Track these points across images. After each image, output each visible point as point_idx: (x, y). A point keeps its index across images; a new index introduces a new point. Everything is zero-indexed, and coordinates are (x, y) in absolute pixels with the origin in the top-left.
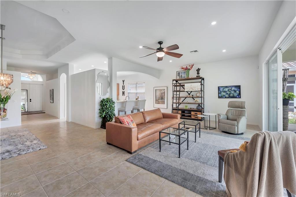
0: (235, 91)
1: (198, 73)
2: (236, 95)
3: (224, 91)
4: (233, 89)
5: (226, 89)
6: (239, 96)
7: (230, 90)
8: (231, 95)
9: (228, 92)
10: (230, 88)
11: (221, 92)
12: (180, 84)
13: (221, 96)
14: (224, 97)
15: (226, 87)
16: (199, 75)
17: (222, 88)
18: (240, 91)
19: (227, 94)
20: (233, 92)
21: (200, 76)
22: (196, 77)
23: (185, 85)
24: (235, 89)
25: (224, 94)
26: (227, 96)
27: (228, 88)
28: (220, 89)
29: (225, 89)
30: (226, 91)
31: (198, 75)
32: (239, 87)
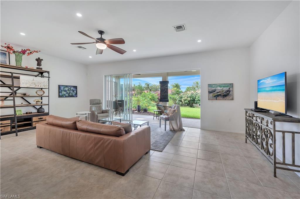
0: (73, 91)
1: (39, 64)
2: (74, 94)
3: (64, 90)
4: (72, 88)
5: (67, 89)
6: (76, 95)
7: (69, 90)
8: (71, 94)
9: (68, 92)
10: (70, 88)
11: (62, 91)
12: (12, 75)
13: (62, 96)
14: (65, 96)
15: (67, 86)
16: (40, 67)
17: (63, 87)
18: (77, 91)
19: (67, 93)
20: (71, 92)
21: (41, 69)
22: (36, 69)
23: (20, 78)
24: (73, 89)
25: (65, 93)
26: (67, 95)
27: (68, 87)
28: (61, 88)
29: (65, 88)
30: (66, 90)
31: (38, 67)
32: (76, 87)
